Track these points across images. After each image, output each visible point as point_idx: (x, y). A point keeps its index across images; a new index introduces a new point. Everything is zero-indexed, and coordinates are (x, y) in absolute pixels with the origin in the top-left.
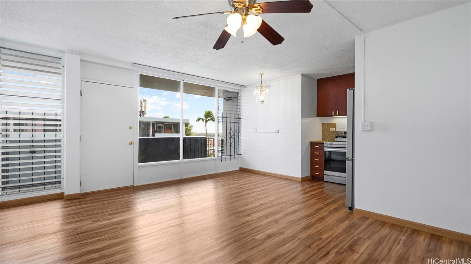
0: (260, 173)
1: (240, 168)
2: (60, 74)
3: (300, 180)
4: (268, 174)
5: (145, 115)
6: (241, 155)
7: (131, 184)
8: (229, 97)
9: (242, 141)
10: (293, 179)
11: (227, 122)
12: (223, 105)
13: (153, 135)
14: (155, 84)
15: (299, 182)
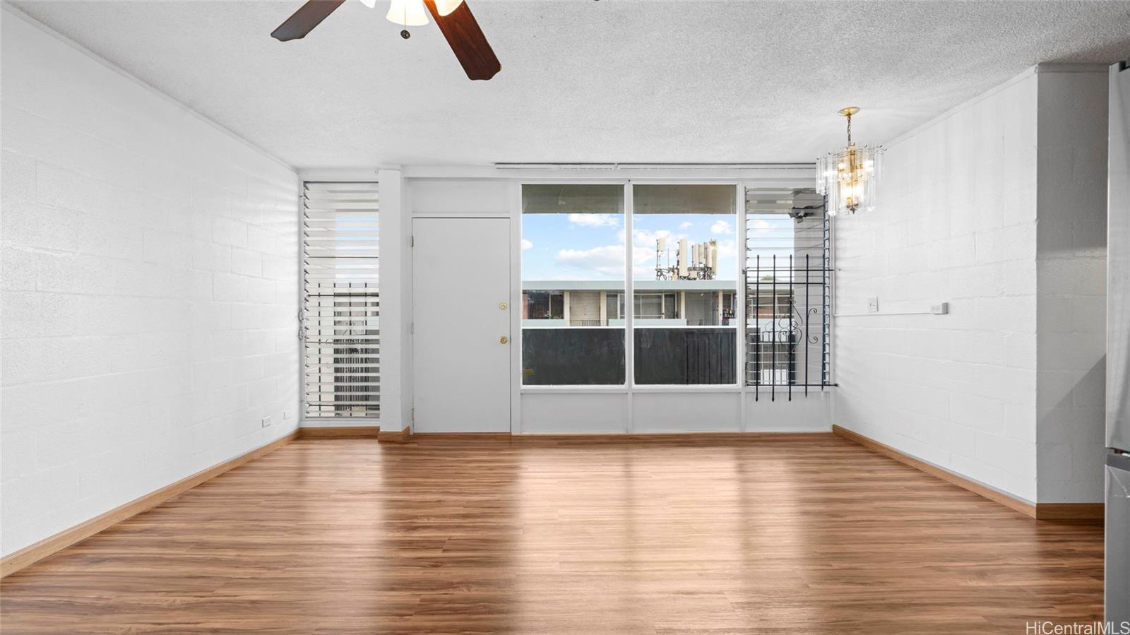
0: (888, 454)
1: (835, 427)
2: (377, 210)
3: (1033, 514)
4: (912, 464)
5: (713, 277)
6: (836, 385)
7: (505, 430)
8: (806, 208)
9: (839, 342)
10: (1004, 502)
11: (807, 283)
12: (793, 233)
13: (725, 323)
14: (558, 202)
15: (1026, 519)
